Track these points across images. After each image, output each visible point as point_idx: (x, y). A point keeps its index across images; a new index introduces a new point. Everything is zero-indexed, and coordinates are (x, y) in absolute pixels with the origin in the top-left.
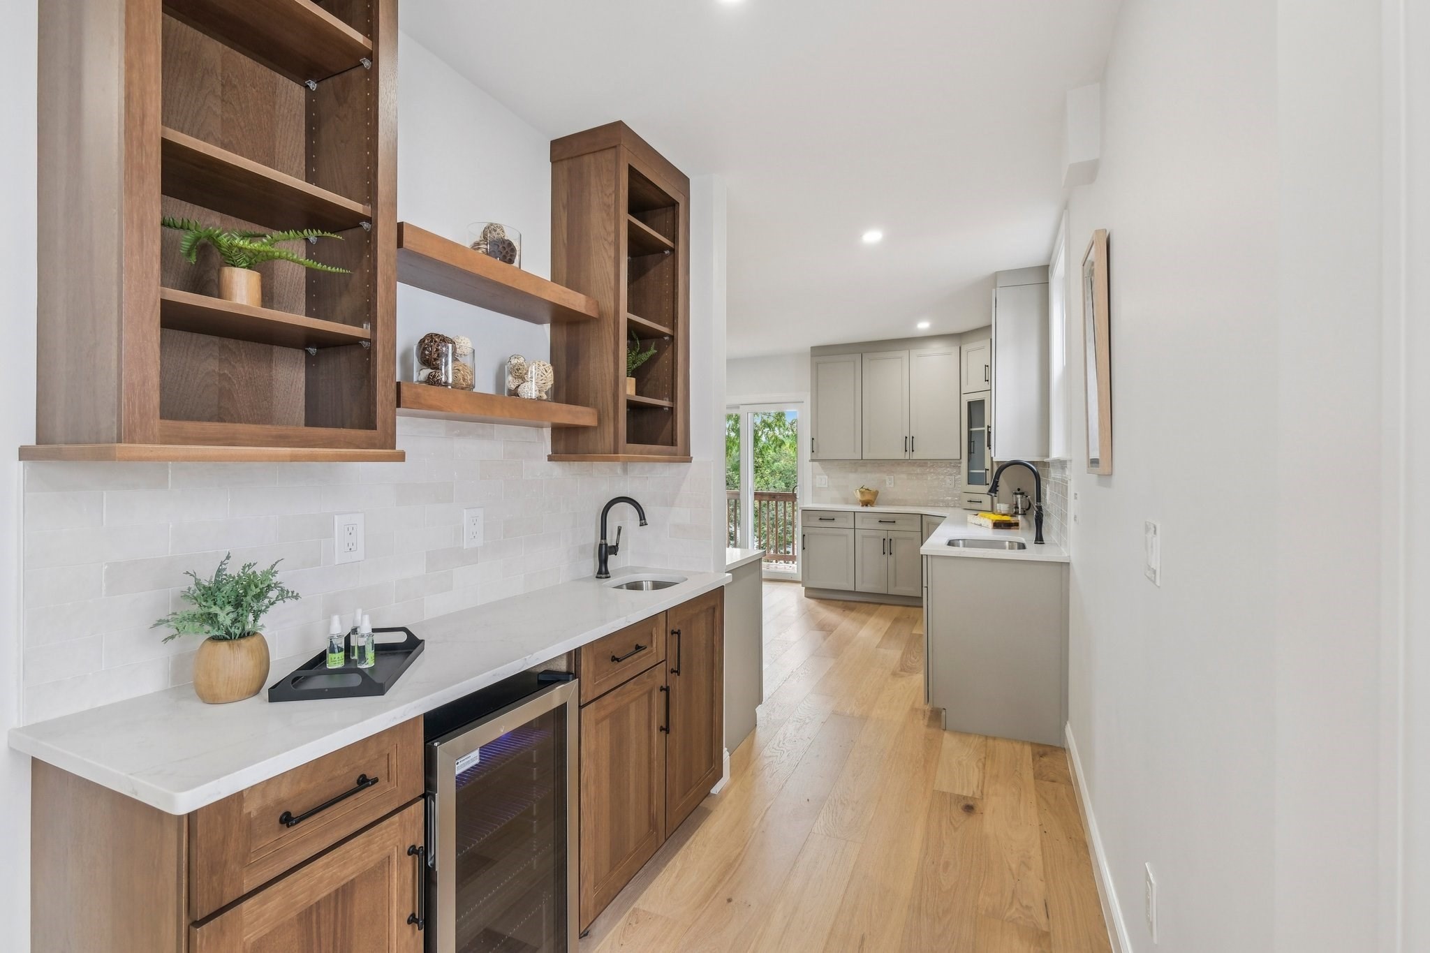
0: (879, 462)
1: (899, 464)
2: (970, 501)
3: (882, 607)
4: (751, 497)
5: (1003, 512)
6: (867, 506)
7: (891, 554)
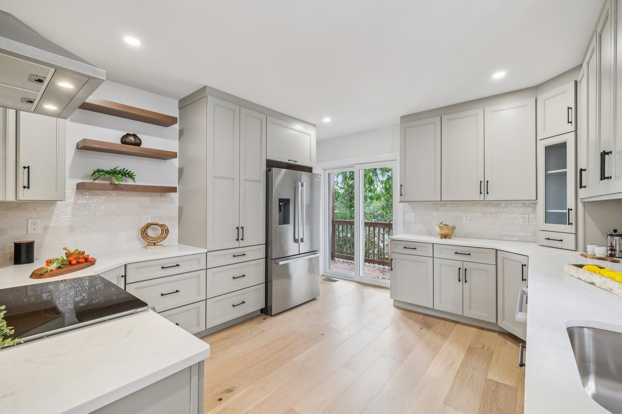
0: (458, 202)
1: (474, 204)
2: (549, 239)
3: (458, 325)
4: (362, 227)
5: (597, 256)
6: (445, 238)
7: (466, 281)
